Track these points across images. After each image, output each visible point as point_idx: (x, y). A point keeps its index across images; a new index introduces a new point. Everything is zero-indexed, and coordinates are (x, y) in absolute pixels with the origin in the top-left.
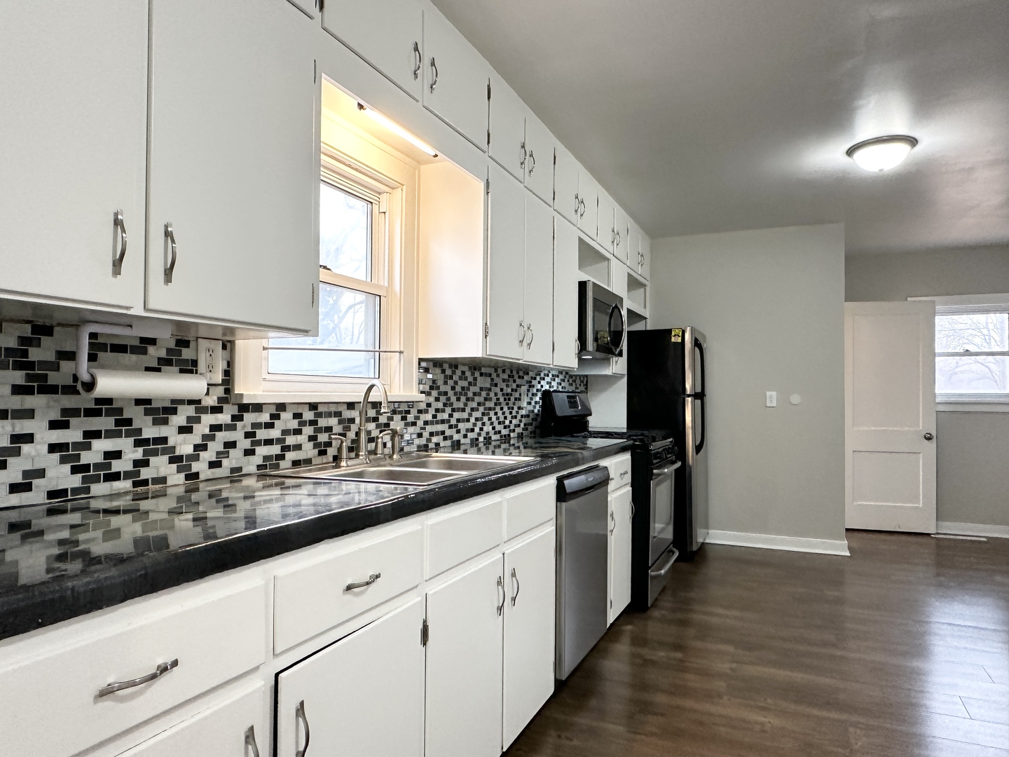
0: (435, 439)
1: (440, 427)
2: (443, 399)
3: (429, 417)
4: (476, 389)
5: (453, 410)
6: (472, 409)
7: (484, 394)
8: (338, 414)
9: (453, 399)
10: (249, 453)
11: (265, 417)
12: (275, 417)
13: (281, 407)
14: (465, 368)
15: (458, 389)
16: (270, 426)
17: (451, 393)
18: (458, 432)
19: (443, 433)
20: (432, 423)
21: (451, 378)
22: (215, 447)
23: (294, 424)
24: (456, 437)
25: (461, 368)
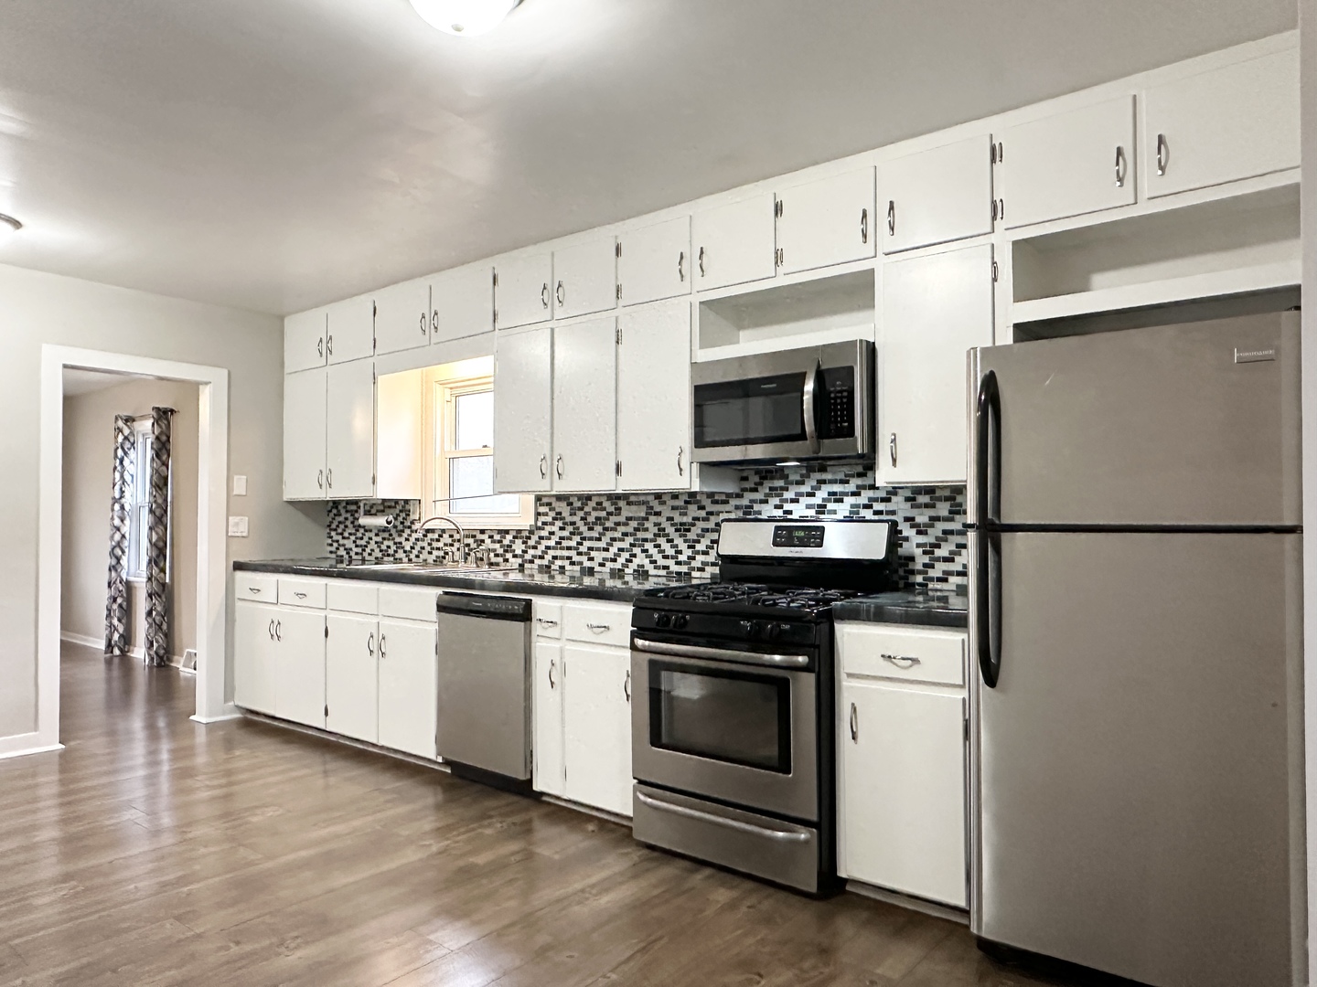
0: (559, 563)
1: (566, 553)
2: (570, 528)
3: (552, 543)
4: (622, 519)
5: (583, 539)
6: (613, 539)
7: (634, 524)
8: (474, 536)
9: (583, 529)
10: (430, 553)
11: (436, 536)
12: (441, 536)
13: (444, 531)
14: (603, 499)
15: (591, 519)
16: (438, 540)
17: (580, 523)
18: (591, 559)
19: (569, 558)
20: (554, 548)
21: (581, 509)
23: (450, 541)
24: (587, 564)
25: (595, 499)
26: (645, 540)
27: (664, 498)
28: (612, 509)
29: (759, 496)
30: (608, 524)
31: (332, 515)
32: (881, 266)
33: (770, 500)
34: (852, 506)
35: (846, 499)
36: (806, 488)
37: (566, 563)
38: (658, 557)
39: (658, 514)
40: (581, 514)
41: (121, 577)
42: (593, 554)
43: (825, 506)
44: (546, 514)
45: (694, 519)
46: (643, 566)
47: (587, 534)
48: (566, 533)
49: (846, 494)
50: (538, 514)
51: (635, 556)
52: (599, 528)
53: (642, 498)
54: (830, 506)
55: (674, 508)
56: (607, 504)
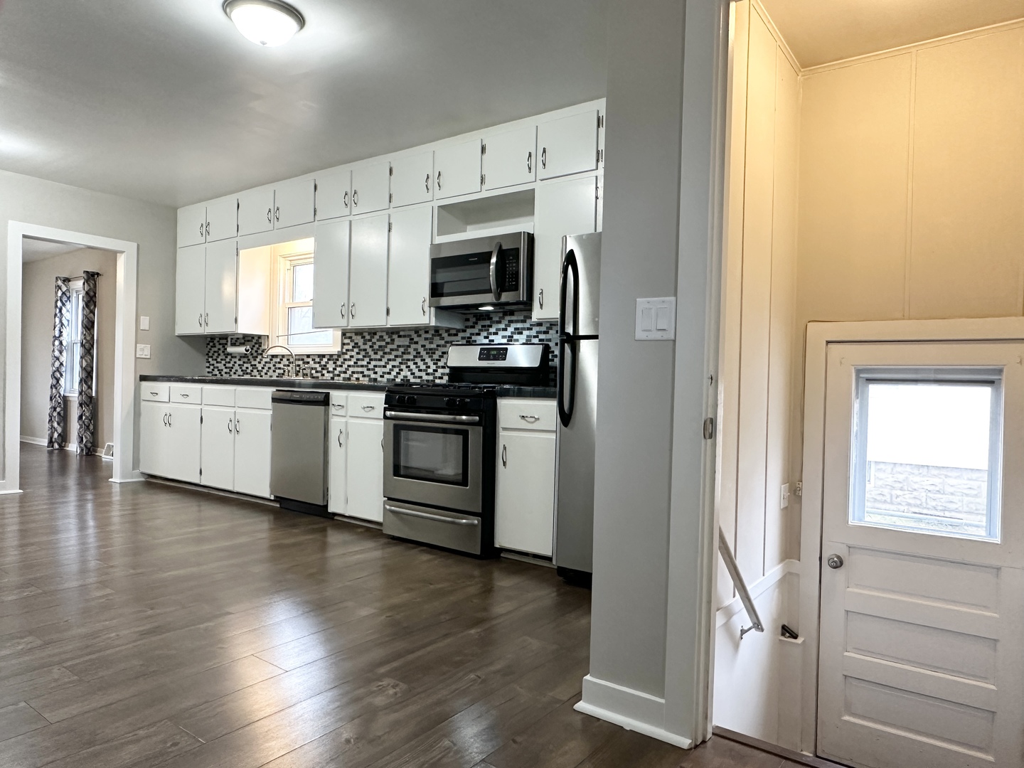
0: (355, 376)
1: (360, 369)
2: (363, 353)
3: (352, 363)
4: (394, 347)
5: (371, 360)
6: (389, 360)
7: (402, 350)
8: (303, 360)
9: (371, 353)
10: (274, 371)
11: (278, 360)
12: (281, 360)
13: (283, 356)
14: (384, 334)
15: (376, 347)
16: (280, 363)
17: (369, 350)
18: (376, 373)
19: (362, 372)
20: (353, 366)
21: (370, 340)
22: (266, 368)
23: (287, 363)
24: (373, 376)
25: (379, 334)
26: (408, 360)
27: (420, 333)
28: (389, 340)
29: (476, 331)
30: (387, 350)
31: (209, 347)
32: (538, 187)
33: (482, 333)
34: (527, 336)
35: (524, 332)
36: (502, 326)
37: (360, 376)
38: (416, 371)
39: (417, 343)
40: (370, 343)
41: (60, 393)
42: (377, 369)
43: (512, 337)
44: (348, 344)
45: (438, 346)
46: (406, 377)
47: (373, 356)
48: (360, 357)
49: (524, 329)
50: (343, 344)
51: (402, 370)
52: (380, 353)
53: (407, 333)
54: (516, 337)
55: (426, 339)
56: (386, 337)
